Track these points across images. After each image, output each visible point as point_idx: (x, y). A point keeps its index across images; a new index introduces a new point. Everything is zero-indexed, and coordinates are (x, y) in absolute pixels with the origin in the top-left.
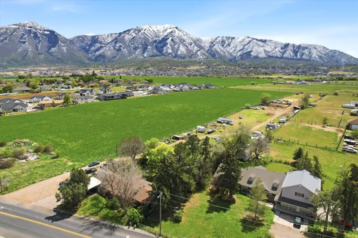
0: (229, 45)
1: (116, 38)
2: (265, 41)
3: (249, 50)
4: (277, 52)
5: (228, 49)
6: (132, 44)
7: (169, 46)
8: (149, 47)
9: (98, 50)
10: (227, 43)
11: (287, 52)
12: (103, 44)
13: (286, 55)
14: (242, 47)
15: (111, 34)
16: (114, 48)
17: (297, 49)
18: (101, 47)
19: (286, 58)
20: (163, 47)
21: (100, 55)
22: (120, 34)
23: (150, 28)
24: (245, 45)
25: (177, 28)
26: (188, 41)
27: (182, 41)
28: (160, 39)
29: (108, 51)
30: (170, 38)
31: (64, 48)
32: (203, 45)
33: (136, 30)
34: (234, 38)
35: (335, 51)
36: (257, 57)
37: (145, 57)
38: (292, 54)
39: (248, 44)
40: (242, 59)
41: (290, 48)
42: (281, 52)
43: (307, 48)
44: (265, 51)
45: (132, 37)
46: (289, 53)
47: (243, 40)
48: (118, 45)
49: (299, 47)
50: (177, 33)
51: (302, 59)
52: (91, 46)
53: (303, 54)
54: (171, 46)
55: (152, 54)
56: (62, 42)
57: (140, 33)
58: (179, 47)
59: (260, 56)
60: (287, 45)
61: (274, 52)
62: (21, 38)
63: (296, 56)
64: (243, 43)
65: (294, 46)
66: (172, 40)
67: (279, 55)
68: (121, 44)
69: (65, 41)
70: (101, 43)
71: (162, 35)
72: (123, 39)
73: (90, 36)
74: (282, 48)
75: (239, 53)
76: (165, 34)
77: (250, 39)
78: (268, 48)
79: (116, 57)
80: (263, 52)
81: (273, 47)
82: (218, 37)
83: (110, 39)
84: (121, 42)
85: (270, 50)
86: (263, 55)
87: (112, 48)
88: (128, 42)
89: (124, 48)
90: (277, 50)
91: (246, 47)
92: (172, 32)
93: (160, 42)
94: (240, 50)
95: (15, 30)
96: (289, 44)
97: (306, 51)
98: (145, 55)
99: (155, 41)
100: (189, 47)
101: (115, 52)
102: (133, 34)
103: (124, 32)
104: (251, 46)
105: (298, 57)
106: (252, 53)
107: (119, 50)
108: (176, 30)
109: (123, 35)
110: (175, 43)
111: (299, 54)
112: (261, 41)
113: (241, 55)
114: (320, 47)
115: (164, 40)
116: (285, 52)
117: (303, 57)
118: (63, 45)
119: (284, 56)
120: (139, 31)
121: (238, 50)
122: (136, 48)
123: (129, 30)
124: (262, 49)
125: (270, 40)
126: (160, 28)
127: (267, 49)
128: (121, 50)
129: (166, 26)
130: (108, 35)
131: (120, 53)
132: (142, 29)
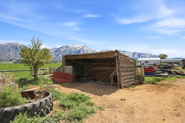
1: (56, 50)
6: (64, 53)
11: (135, 56)
15: (54, 49)
16: (55, 55)
22: (59, 48)
23: (73, 46)
25: (85, 46)
28: (77, 51)
30: (82, 50)
35: (156, 56)
41: (136, 54)
42: (133, 56)
43: (144, 54)
45: (64, 50)
48: (57, 53)
50: (85, 48)
60: (135, 53)
62: (9, 49)
65: (138, 53)
66: (83, 51)
67: (131, 57)
68: (59, 53)
71: (78, 49)
72: (60, 50)
74: (133, 54)
76: (80, 49)
79: (56, 58)
81: (128, 54)
82: (104, 50)
83: (53, 51)
84: (58, 52)
87: (54, 54)
88: (62, 52)
89: (60, 55)
90: (130, 55)
92: (83, 48)
95: (6, 46)
96: (135, 52)
99: (75, 52)
101: (56, 56)
102: (65, 48)
103: (61, 48)
107: (58, 55)
108: (85, 47)
109: (60, 49)
112: (123, 51)
114: (149, 54)
115: (79, 51)
116: (134, 56)
119: (134, 57)
120: (68, 47)
123: (63, 47)
125: (127, 51)
126: (77, 46)
128: (59, 55)
129: (80, 45)
130: (53, 49)
131: (58, 57)
132: (69, 46)
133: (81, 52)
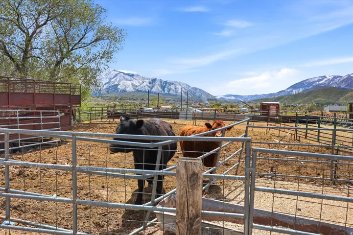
2: (132, 76)
3: (116, 83)
4: (145, 86)
13: (154, 90)
14: (108, 80)
17: (164, 85)
19: (155, 93)
24: (111, 79)
36: (124, 91)
38: (160, 89)
39: (114, 77)
40: (108, 92)
44: (133, 85)
46: (157, 88)
47: (109, 73)
49: (166, 82)
51: (169, 94)
53: (170, 90)
59: (128, 89)
61: (142, 86)
63: (164, 91)
64: (109, 76)
75: (105, 87)
77: (116, 73)
78: (136, 83)
80: (131, 86)
85: (138, 84)
86: (130, 89)
91: (113, 80)
94: (106, 84)
97: (172, 87)
104: (118, 80)
105: (166, 92)
106: (119, 87)
111: (166, 89)
113: (107, 88)
117: (170, 92)
121: (104, 83)
124: (129, 83)
127: (134, 83)
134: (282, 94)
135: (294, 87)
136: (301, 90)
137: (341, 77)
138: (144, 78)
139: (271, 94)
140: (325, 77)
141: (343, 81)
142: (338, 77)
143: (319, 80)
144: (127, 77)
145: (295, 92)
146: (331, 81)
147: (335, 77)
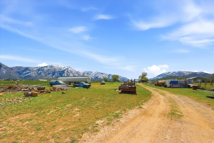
0: (90, 74)
1: (39, 69)
2: (102, 73)
4: (107, 77)
5: (90, 76)
7: (65, 73)
8: (56, 73)
9: (28, 73)
10: (89, 73)
12: (31, 71)
13: (110, 78)
15: (37, 67)
16: (37, 73)
18: (30, 72)
20: (63, 73)
21: (28, 76)
22: (42, 67)
23: (58, 66)
25: (70, 67)
26: (74, 72)
27: (72, 72)
28: (62, 70)
29: (33, 74)
30: (66, 71)
31: (4, 71)
32: (80, 74)
33: (50, 66)
34: (92, 72)
35: (124, 77)
36: (100, 79)
37: (53, 78)
40: (95, 79)
41: (111, 76)
44: (103, 77)
45: (48, 69)
47: (95, 73)
48: (39, 72)
52: (23, 71)
54: (66, 73)
55: (57, 76)
56: (4, 68)
57: (52, 68)
58: (70, 74)
60: (110, 75)
64: (95, 74)
65: (112, 75)
66: (67, 71)
68: (41, 71)
69: (6, 68)
70: (30, 70)
71: (63, 69)
73: (24, 67)
75: (94, 77)
77: (97, 73)
79: (37, 77)
83: (36, 69)
84: (41, 70)
85: (104, 76)
86: (102, 78)
87: (36, 73)
88: (46, 71)
90: (107, 76)
92: (67, 68)
93: (62, 72)
98: (54, 77)
99: (59, 71)
100: (74, 74)
103: (44, 67)
104: (98, 75)
106: (98, 77)
109: (43, 68)
110: (68, 73)
112: (101, 73)
115: (64, 71)
116: (109, 77)
118: (4, 69)
120: (52, 67)
122: (49, 74)
123: (47, 66)
124: (102, 76)
126: (62, 66)
128: (41, 74)
129: (65, 66)
130: (35, 67)
131: (40, 75)
132: (54, 66)
133: (65, 72)
134: (155, 79)
135: (159, 76)
136: (161, 77)
137: (176, 72)
138: (106, 74)
139: (151, 79)
140: (170, 72)
141: (177, 74)
142: (175, 72)
143: (168, 74)
144: (101, 74)
145: (159, 78)
146: (173, 73)
147: (174, 72)
